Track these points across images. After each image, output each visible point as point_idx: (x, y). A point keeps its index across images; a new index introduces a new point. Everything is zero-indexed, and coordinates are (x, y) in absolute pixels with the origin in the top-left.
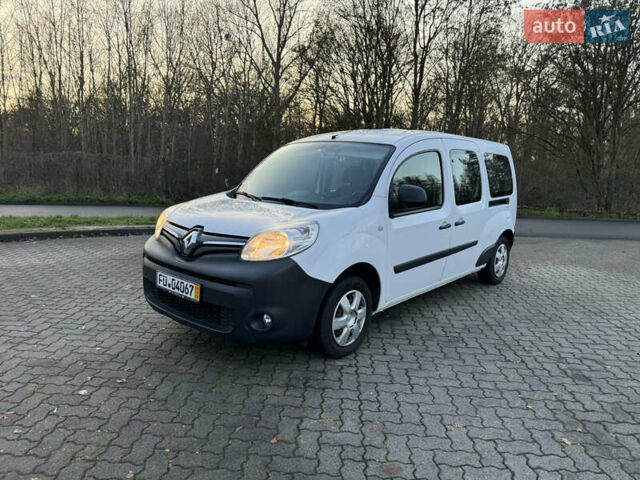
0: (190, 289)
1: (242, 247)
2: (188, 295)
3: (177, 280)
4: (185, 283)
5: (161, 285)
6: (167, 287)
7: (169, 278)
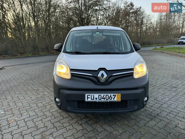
0: (113, 97)
1: (133, 73)
2: (113, 100)
3: (102, 95)
4: (109, 95)
5: (90, 100)
6: (95, 100)
7: (96, 96)
